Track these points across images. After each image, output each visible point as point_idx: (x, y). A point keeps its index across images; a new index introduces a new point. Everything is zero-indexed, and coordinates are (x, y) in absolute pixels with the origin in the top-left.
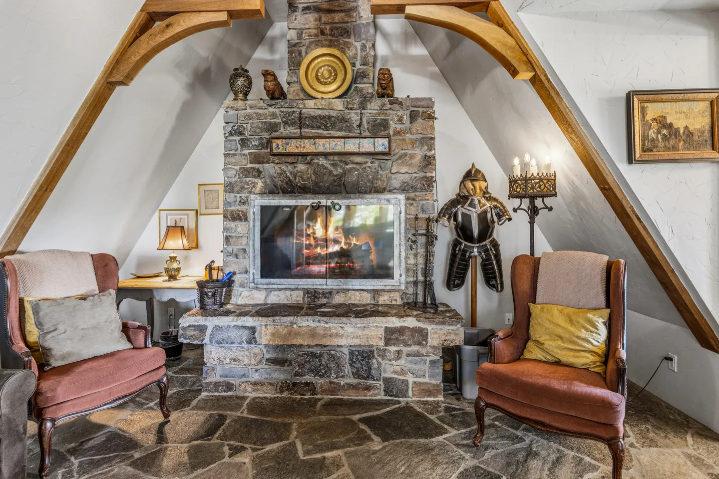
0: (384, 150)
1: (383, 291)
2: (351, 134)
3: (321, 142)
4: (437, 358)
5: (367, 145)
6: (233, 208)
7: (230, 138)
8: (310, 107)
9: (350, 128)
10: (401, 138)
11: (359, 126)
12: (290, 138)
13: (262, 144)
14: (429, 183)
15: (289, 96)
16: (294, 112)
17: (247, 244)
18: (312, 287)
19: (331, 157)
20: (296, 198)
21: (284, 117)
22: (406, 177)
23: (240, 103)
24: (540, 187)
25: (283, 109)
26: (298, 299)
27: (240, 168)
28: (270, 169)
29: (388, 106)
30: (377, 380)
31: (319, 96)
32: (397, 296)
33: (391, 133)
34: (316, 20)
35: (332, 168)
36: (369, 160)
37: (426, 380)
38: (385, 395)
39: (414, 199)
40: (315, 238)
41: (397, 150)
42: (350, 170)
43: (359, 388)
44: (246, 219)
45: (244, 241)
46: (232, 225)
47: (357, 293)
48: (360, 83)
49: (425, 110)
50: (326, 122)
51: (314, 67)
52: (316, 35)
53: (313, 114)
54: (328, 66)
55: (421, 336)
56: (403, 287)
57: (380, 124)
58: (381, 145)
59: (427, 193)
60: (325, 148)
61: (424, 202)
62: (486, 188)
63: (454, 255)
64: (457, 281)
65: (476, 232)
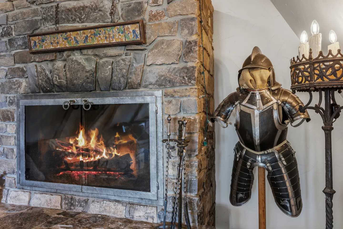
0: (135, 39)
2: (102, 23)
3: (73, 35)
5: (117, 35)
6: (4, 108)
9: (102, 18)
10: (157, 22)
11: (112, 14)
12: (47, 34)
13: (24, 43)
14: (190, 75)
16: (52, 6)
17: (15, 144)
18: (70, 194)
19: (85, 52)
20: (54, 97)
21: (44, 14)
22: (163, 70)
23: (8, 5)
24: (334, 73)
25: (44, 6)
26: (56, 205)
27: (9, 69)
28: (32, 67)
33: (146, 17)
35: (85, 64)
36: (122, 51)
39: (173, 96)
41: (153, 38)
42: (103, 65)
44: (13, 120)
45: (12, 141)
46: (3, 125)
47: (112, 204)
50: (81, 14)
53: (68, 7)
56: (161, 203)
57: (134, 10)
58: (131, 32)
59: (188, 88)
60: (77, 42)
61: (185, 99)
62: (272, 79)
63: (236, 163)
64: (240, 195)
65: (256, 135)
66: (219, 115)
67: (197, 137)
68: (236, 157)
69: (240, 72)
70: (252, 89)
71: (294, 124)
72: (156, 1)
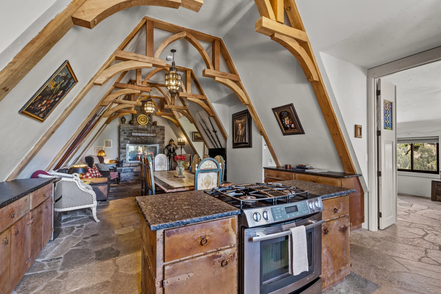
2: (148, 133)
5: (152, 135)
6: (122, 147)
7: (122, 132)
8: (140, 126)
9: (148, 131)
11: (150, 131)
12: (136, 133)
14: (164, 142)
16: (136, 127)
19: (144, 137)
20: (137, 145)
21: (134, 128)
22: (159, 141)
23: (124, 125)
24: (182, 144)
25: (133, 126)
26: (137, 165)
27: (124, 138)
28: (131, 139)
29: (156, 127)
31: (141, 124)
33: (157, 133)
35: (145, 139)
36: (152, 137)
39: (161, 145)
41: (158, 136)
42: (148, 139)
44: (126, 149)
45: (125, 153)
46: (122, 150)
48: (150, 122)
49: (163, 128)
50: (143, 130)
51: (140, 118)
53: (140, 128)
54: (143, 118)
57: (154, 131)
58: (155, 135)
59: (163, 144)
60: (143, 135)
62: (174, 143)
65: (172, 151)
69: (170, 142)
70: (171, 145)
72: (158, 130)
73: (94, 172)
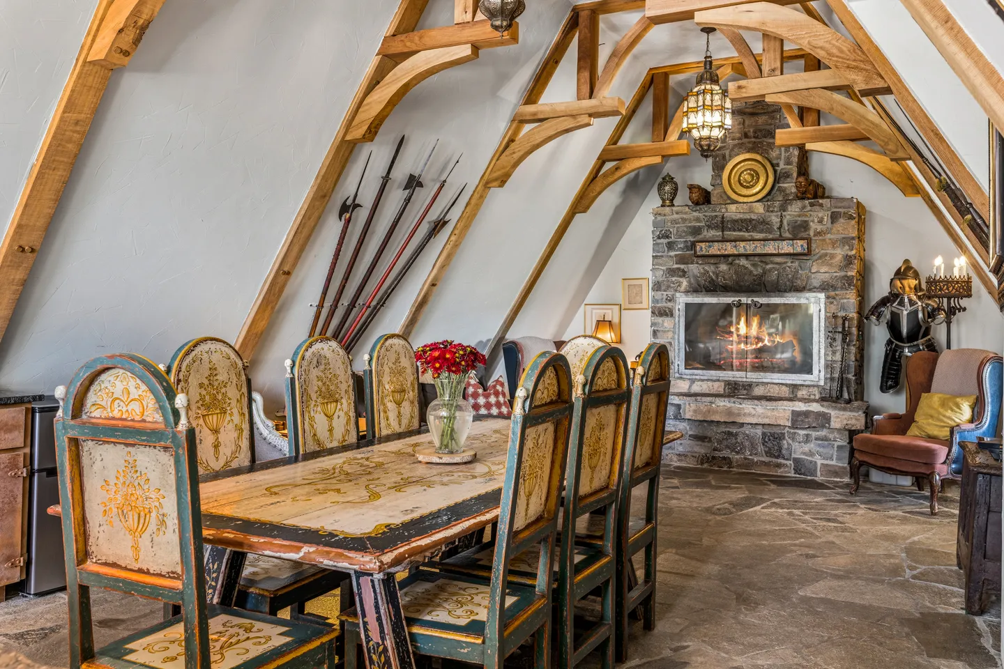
0: (802, 251)
1: (803, 385)
2: (771, 236)
3: (742, 244)
4: (845, 444)
5: (786, 247)
6: (660, 305)
7: (659, 241)
8: (733, 211)
9: (770, 231)
10: (821, 238)
11: (779, 228)
12: (713, 241)
13: (686, 246)
14: (850, 282)
15: (714, 199)
16: (716, 216)
17: (673, 338)
18: (733, 379)
19: (752, 258)
20: (718, 296)
21: (707, 221)
22: (826, 277)
23: (667, 210)
24: (948, 289)
25: (706, 214)
26: (720, 389)
27: (667, 269)
28: (694, 269)
29: (809, 208)
30: (787, 459)
31: (741, 199)
32: (816, 391)
33: (812, 233)
34: (739, 124)
35: (752, 269)
36: (789, 260)
37: (833, 463)
38: (795, 473)
39: (834, 298)
40: (738, 336)
41: (816, 251)
42: (770, 270)
43: (771, 465)
44: (672, 315)
45: (670, 335)
46: (660, 320)
47: (775, 386)
48: (784, 183)
49: (846, 210)
50: (747, 225)
51: (737, 170)
52: (740, 139)
53: (735, 218)
54: (750, 169)
55: (824, 420)
56: (822, 383)
57: (800, 226)
58: (799, 246)
59: (848, 292)
60: (746, 250)
61: (845, 301)
62: (918, 286)
63: (887, 356)
64: (890, 383)
65: (905, 331)
66: (873, 314)
67: (854, 330)
68: (887, 350)
69: (892, 280)
70: (902, 295)
71: (937, 321)
72: (821, 221)
73: (481, 401)
